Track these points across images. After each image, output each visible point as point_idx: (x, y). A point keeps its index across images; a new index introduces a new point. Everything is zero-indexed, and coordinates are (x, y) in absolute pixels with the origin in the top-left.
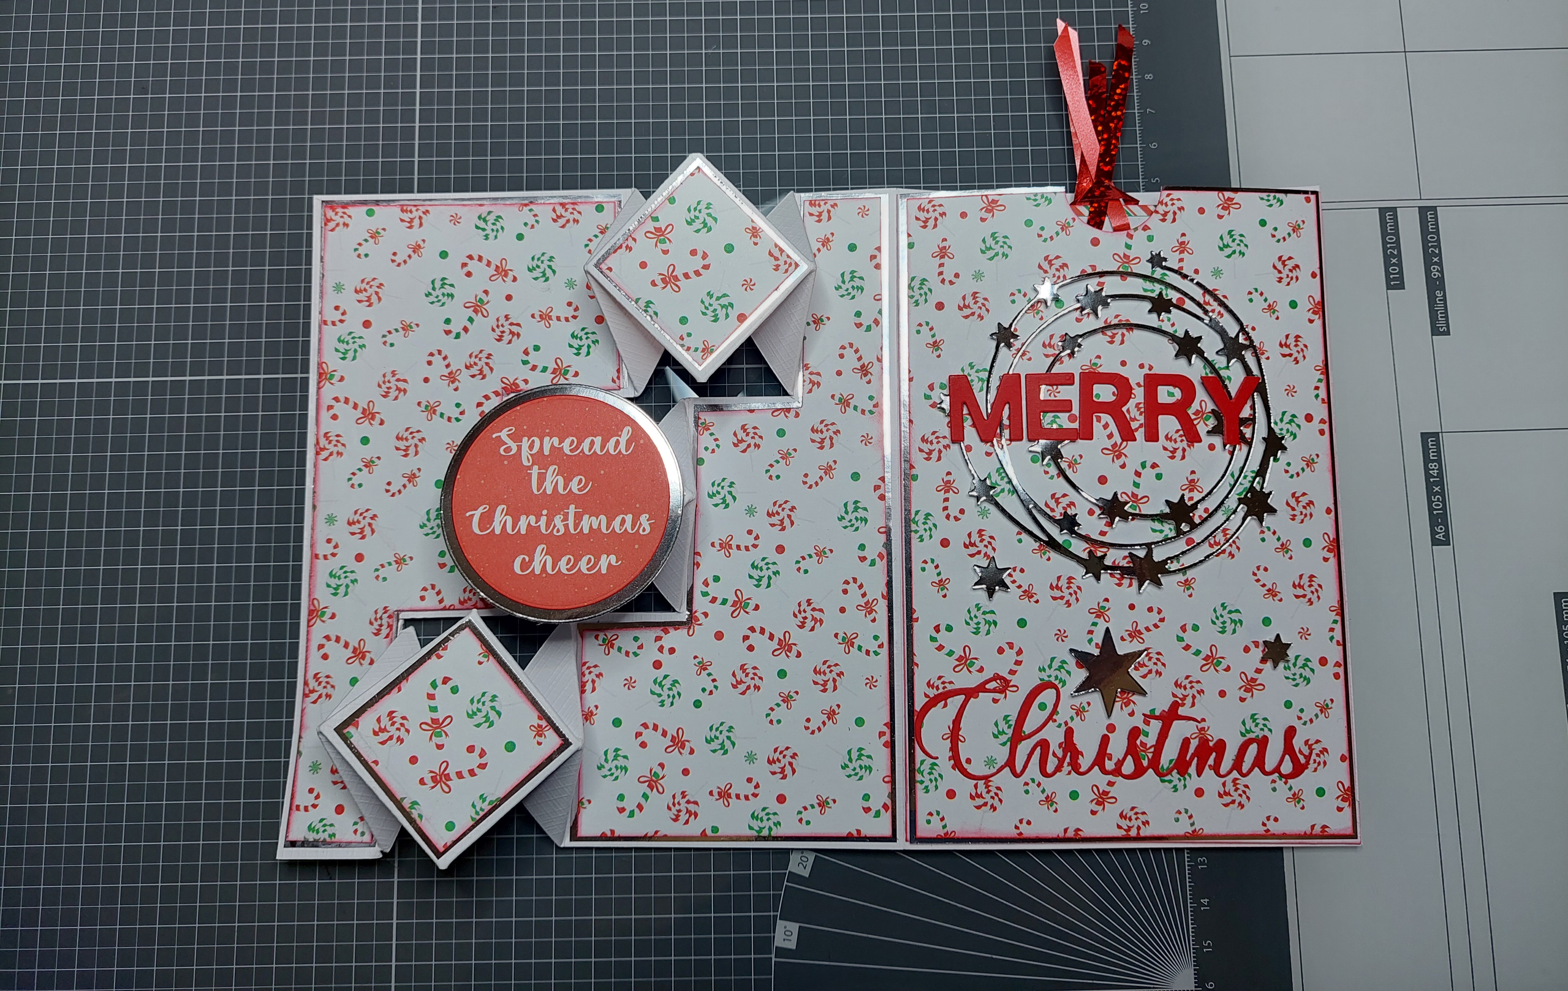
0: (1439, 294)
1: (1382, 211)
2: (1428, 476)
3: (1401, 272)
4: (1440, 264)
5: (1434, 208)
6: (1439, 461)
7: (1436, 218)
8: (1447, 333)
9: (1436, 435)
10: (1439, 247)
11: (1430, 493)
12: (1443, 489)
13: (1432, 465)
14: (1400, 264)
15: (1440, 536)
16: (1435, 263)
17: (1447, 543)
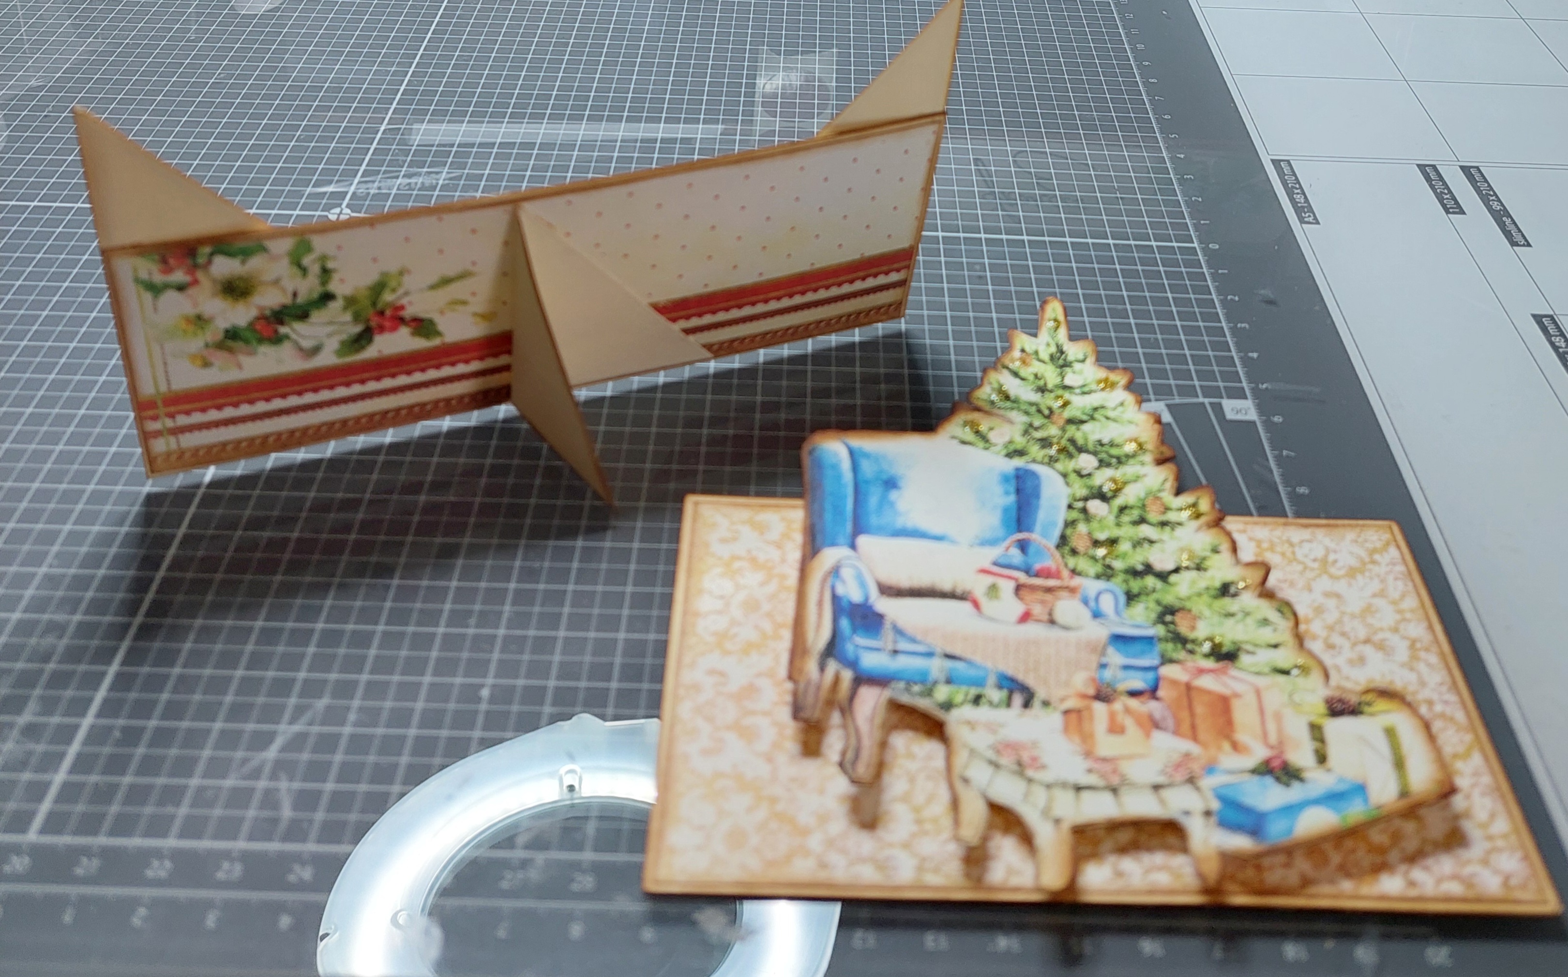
0: (1508, 221)
1: (1422, 167)
2: (1554, 346)
3: (1457, 202)
4: (1499, 200)
6: (1562, 335)
7: (1480, 172)
8: (1529, 245)
10: (1492, 189)
11: (1564, 361)
13: (1555, 338)
14: (1454, 198)
16: (1493, 200)
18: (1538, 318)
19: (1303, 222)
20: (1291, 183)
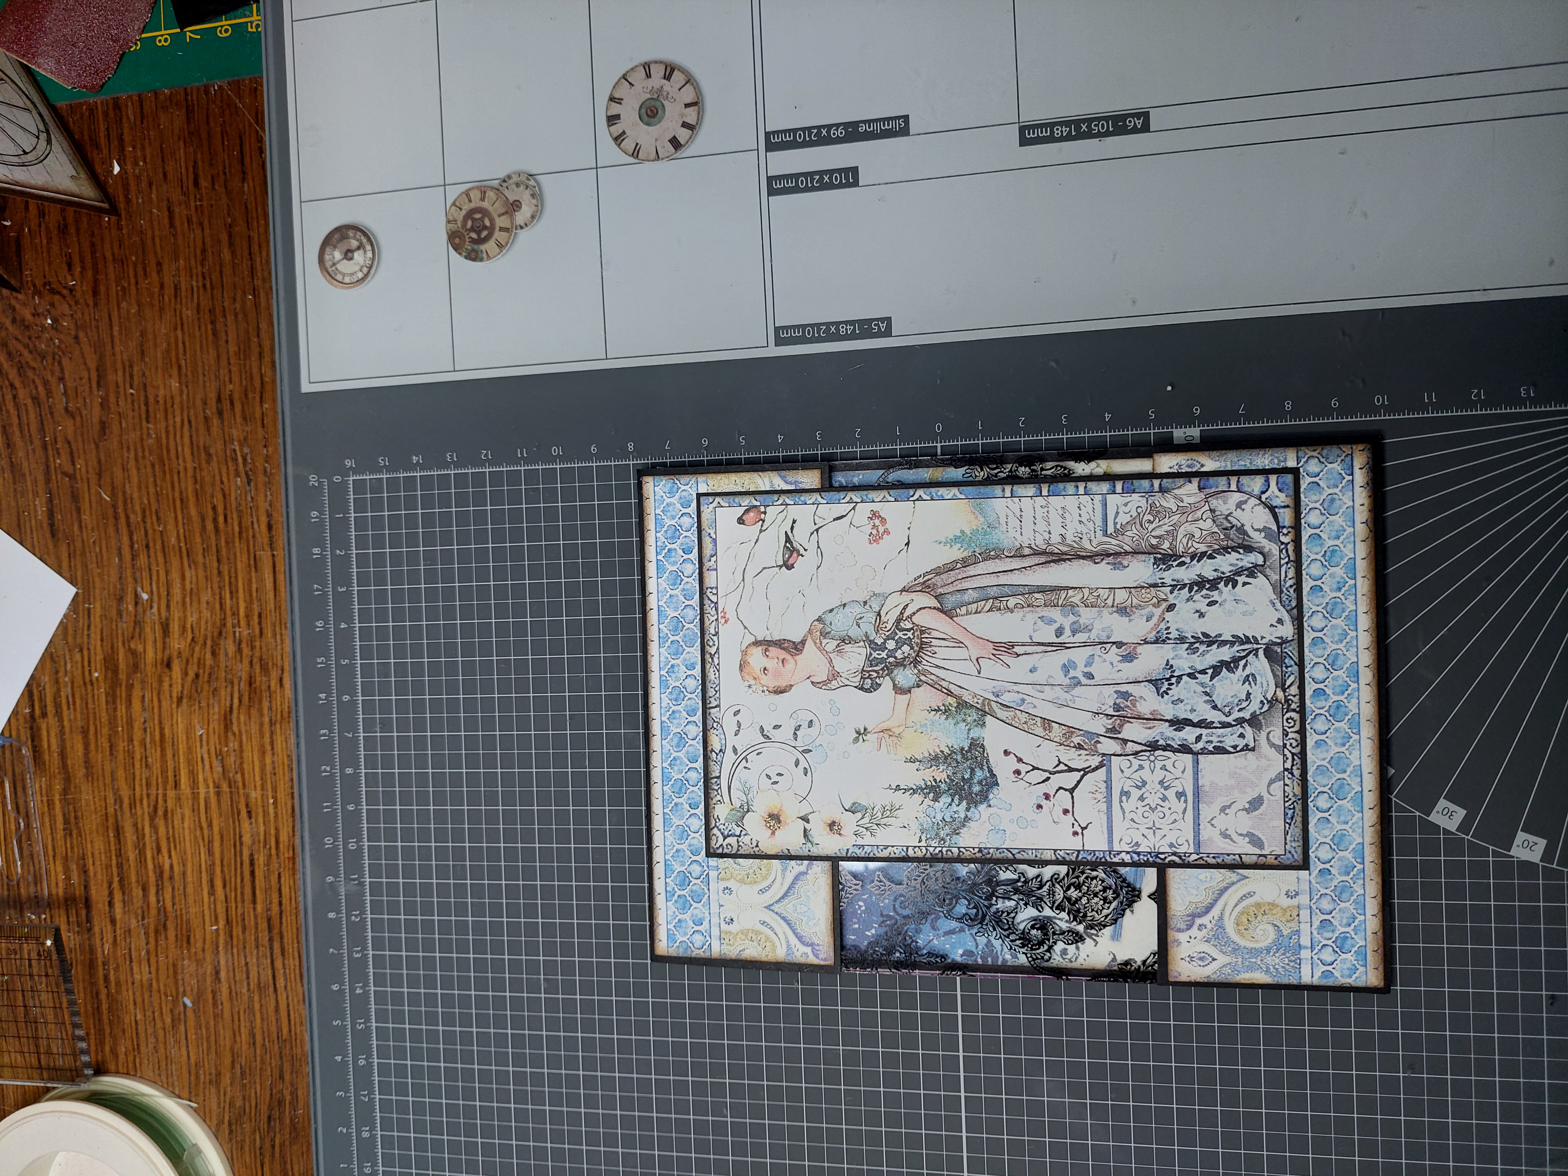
1: (772, 192)
2: (1069, 138)
3: (839, 171)
4: (829, 127)
5: (767, 135)
6: (1052, 125)
8: (906, 118)
9: (1022, 130)
10: (810, 129)
11: (1089, 135)
12: (1084, 121)
13: (1057, 133)
14: (831, 172)
15: (1139, 123)
16: (828, 132)
17: (1146, 116)
18: (1024, 142)
19: (888, 333)
20: (819, 333)
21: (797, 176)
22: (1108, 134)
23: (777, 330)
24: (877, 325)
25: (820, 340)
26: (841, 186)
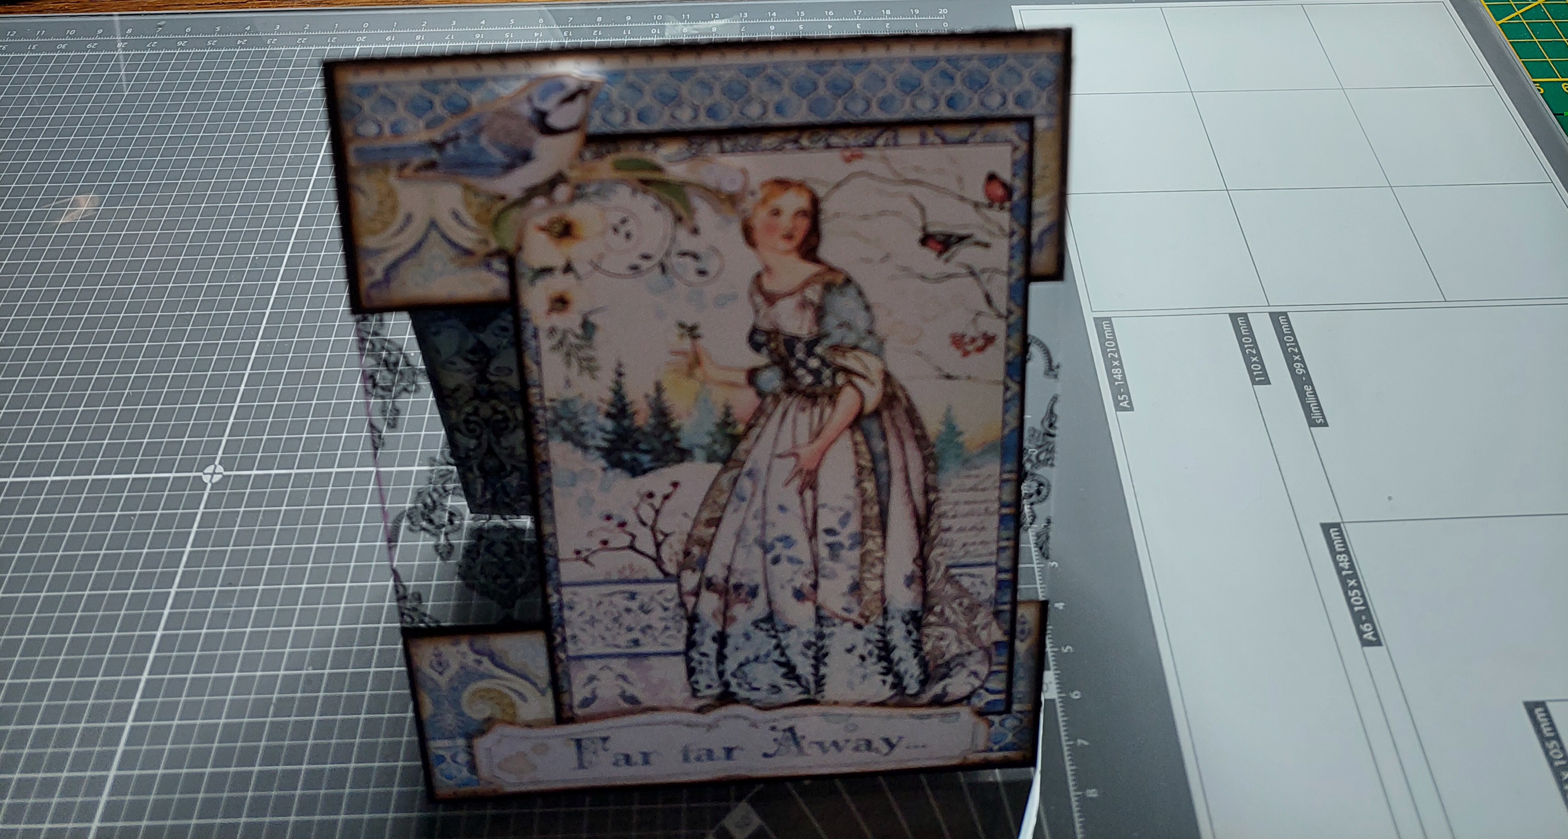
0: (1309, 391)
1: (1234, 317)
2: (1339, 570)
3: (1263, 368)
4: (1302, 361)
5: (1285, 314)
6: (1347, 552)
7: (1288, 321)
8: (1325, 424)
9: (1337, 525)
10: (1297, 346)
11: (1346, 588)
12: (1358, 582)
13: (1341, 558)
14: (1261, 362)
15: (1369, 636)
16: (1297, 361)
17: (1378, 643)
18: (1326, 528)
19: (1118, 408)
20: (1111, 352)
21: (1252, 335)
22: (1351, 606)
23: (1109, 319)
24: (1125, 400)
25: (1104, 353)
26: (1250, 372)
